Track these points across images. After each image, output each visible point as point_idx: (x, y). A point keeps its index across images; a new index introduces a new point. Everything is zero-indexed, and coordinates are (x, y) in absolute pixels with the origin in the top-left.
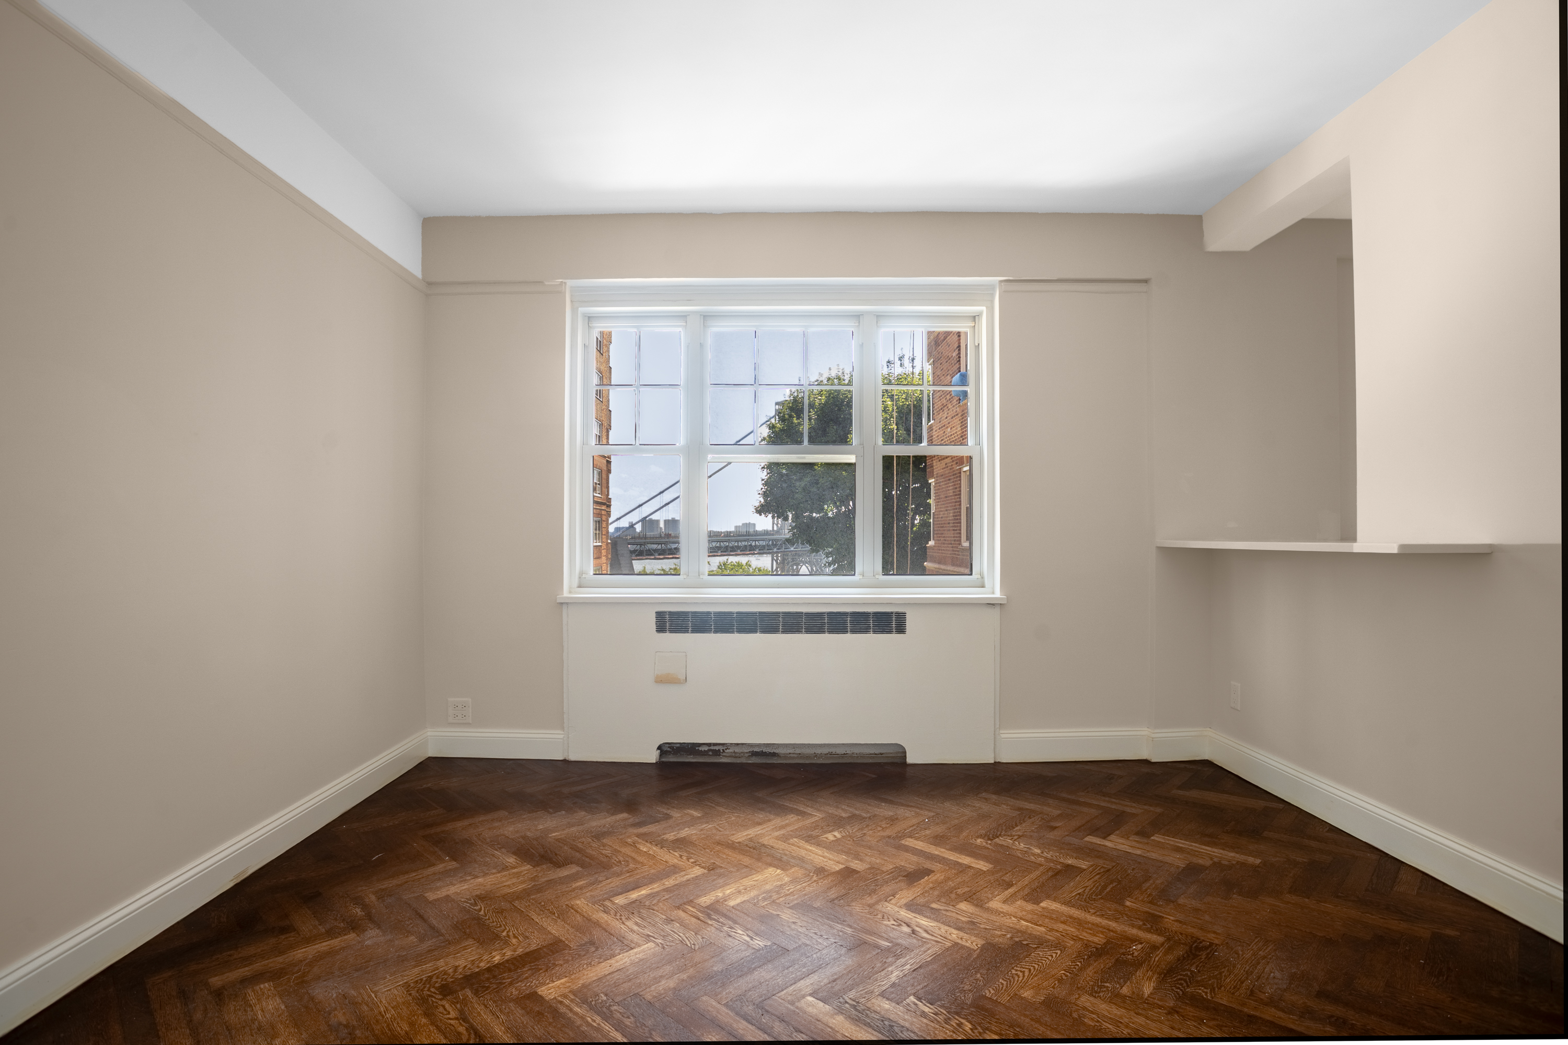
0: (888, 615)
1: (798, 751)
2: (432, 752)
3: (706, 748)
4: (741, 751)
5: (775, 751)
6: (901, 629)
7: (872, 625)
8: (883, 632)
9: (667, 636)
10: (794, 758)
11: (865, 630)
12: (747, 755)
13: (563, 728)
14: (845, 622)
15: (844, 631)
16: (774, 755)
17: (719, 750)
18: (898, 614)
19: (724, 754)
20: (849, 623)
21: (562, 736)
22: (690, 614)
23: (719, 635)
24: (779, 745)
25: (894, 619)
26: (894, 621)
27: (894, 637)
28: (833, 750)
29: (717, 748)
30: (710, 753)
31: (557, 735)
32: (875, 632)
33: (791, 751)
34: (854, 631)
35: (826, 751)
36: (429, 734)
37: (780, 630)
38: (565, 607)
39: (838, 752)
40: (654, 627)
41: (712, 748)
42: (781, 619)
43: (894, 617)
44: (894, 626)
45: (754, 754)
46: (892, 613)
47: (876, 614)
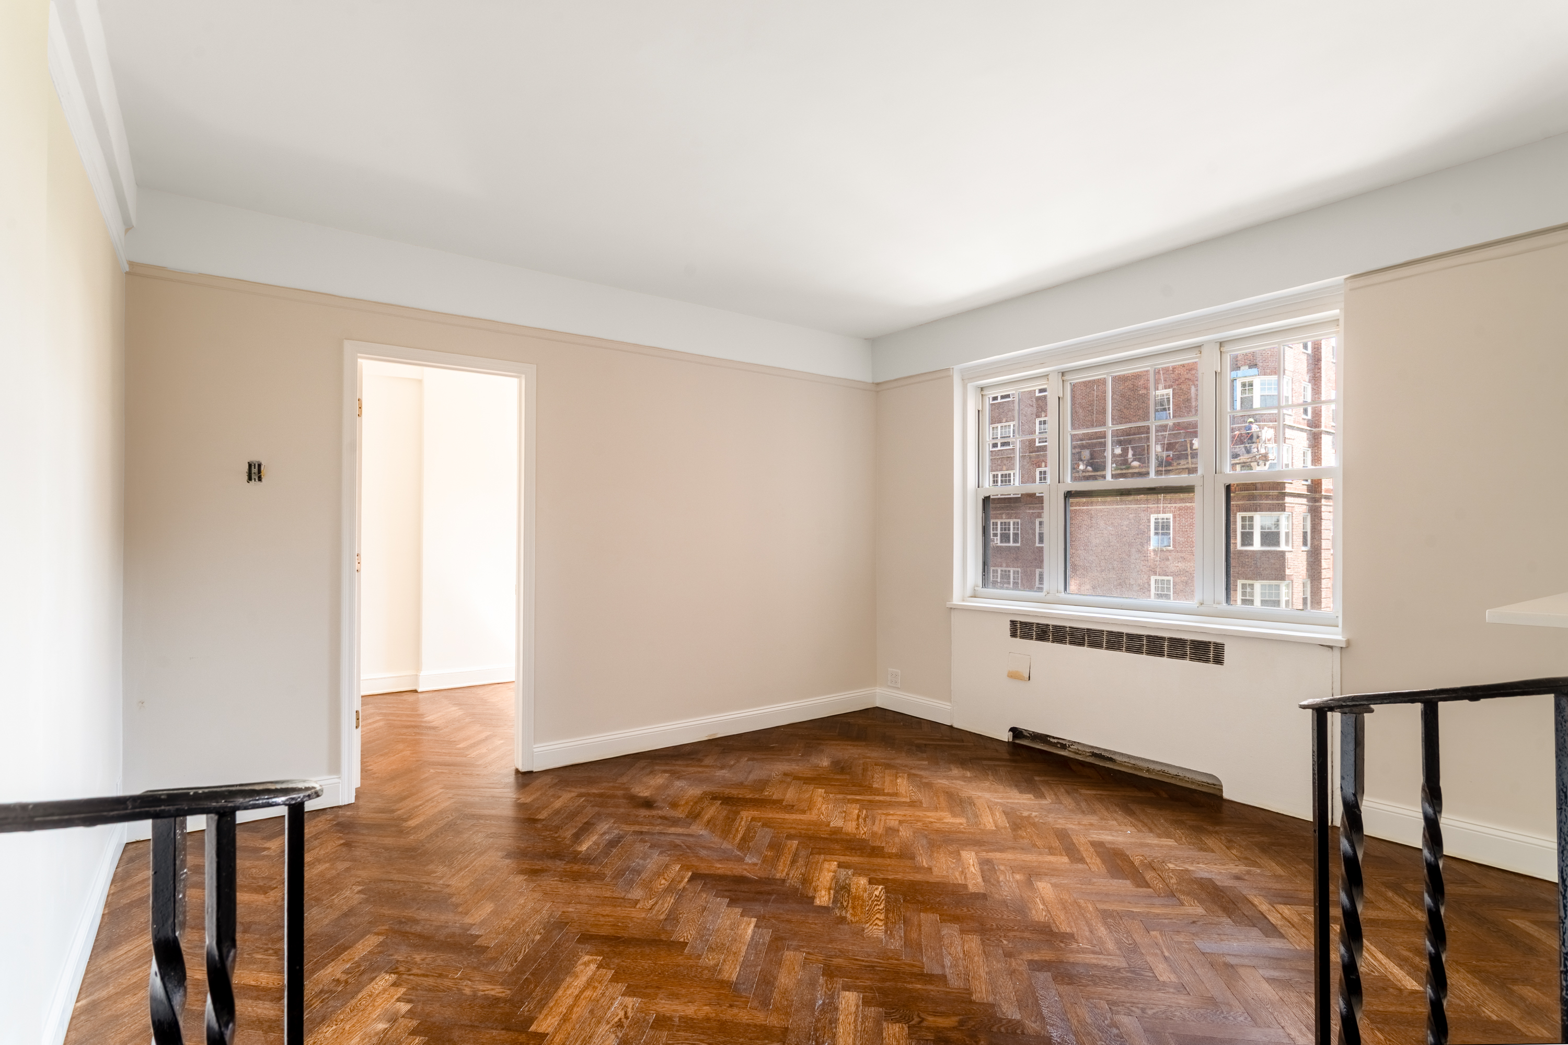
0: (1206, 644)
1: (1133, 762)
2: (878, 704)
3: (1056, 741)
4: (1083, 749)
5: (1112, 757)
6: (1219, 660)
7: (1188, 653)
8: (1199, 660)
9: (1018, 640)
10: (1127, 767)
11: (1183, 656)
12: (1088, 754)
13: (950, 702)
14: (1162, 646)
15: (1161, 654)
16: (1111, 760)
17: (1066, 744)
18: (1216, 644)
19: (1070, 749)
20: (1166, 648)
21: (949, 708)
22: (1035, 625)
23: (1055, 645)
24: (1115, 753)
25: (1212, 649)
26: (1212, 651)
27: (1211, 666)
28: (1166, 769)
29: (1064, 742)
30: (1059, 746)
31: (945, 705)
32: (1191, 659)
33: (1126, 760)
34: (1170, 656)
35: (1158, 768)
36: (877, 691)
37: (1104, 646)
38: (952, 610)
39: (1170, 772)
40: (1009, 633)
41: (1060, 741)
42: (1105, 637)
43: (1212, 647)
44: (1211, 656)
45: (1094, 755)
46: (1210, 643)
47: (1193, 642)
